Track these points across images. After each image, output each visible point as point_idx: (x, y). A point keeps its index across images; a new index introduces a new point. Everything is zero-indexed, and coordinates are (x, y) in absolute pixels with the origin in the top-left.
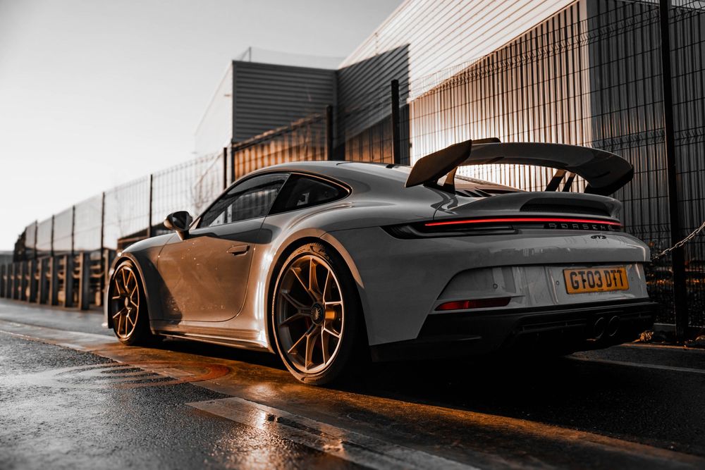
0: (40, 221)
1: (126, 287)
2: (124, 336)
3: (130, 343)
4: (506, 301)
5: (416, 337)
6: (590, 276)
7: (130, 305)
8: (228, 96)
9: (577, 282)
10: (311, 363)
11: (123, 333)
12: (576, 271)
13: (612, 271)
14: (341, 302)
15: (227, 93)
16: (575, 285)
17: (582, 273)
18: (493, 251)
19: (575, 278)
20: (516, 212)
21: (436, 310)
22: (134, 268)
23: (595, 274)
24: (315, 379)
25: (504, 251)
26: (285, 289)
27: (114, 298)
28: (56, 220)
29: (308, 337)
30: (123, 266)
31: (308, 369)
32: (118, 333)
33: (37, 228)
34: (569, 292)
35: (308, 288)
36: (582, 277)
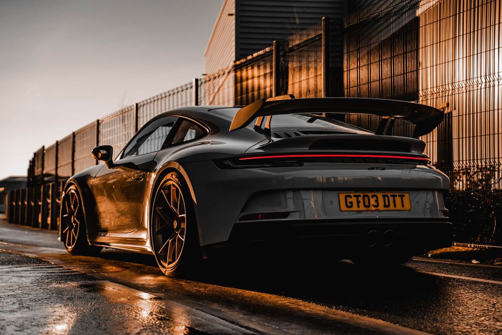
0: (46, 147)
1: (72, 207)
2: (70, 248)
3: (74, 252)
4: (286, 214)
5: (227, 240)
6: (366, 199)
7: (75, 222)
8: (232, 15)
9: (351, 203)
10: (171, 260)
11: (69, 245)
12: (352, 195)
13: (391, 196)
14: (185, 215)
15: (231, 13)
16: (349, 205)
17: (357, 197)
18: (286, 178)
19: (349, 200)
20: (306, 149)
21: (240, 220)
22: (77, 191)
23: (372, 197)
24: (171, 271)
25: (294, 179)
26: (160, 206)
27: (65, 216)
28: (60, 147)
29: (170, 241)
30: (70, 190)
31: (168, 264)
32: (66, 245)
33: (43, 155)
34: (342, 210)
35: (171, 205)
36: (358, 199)
